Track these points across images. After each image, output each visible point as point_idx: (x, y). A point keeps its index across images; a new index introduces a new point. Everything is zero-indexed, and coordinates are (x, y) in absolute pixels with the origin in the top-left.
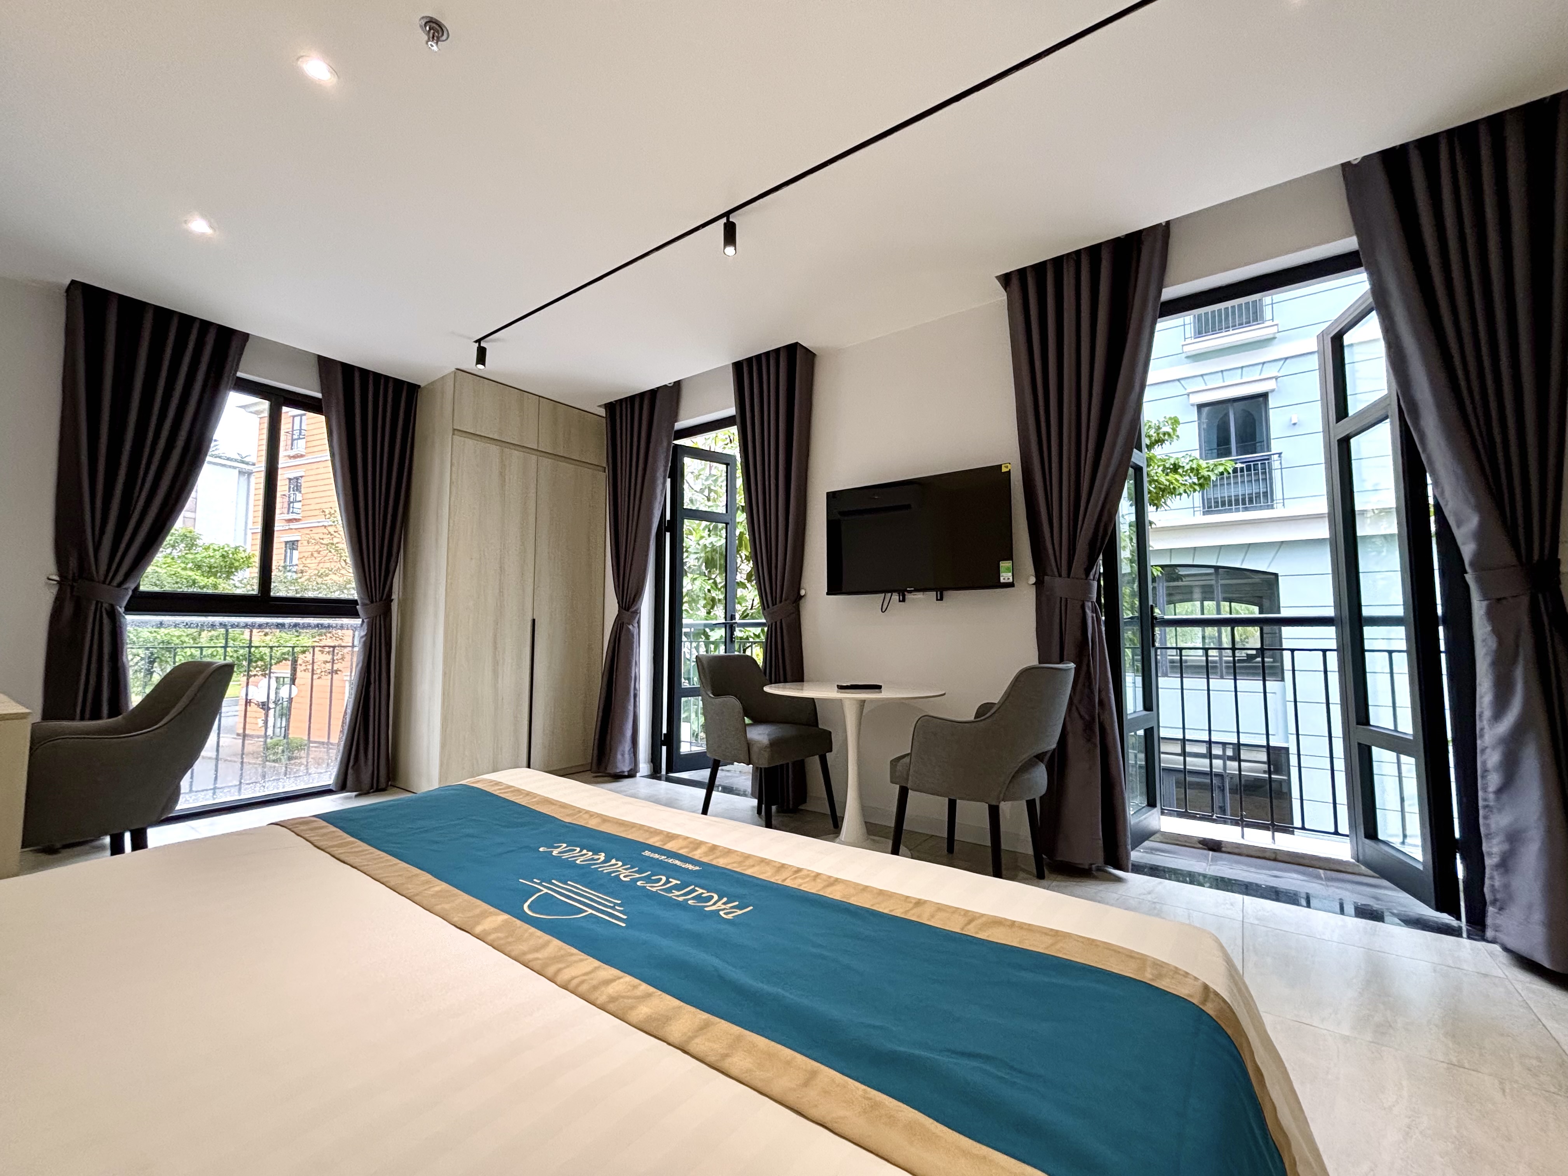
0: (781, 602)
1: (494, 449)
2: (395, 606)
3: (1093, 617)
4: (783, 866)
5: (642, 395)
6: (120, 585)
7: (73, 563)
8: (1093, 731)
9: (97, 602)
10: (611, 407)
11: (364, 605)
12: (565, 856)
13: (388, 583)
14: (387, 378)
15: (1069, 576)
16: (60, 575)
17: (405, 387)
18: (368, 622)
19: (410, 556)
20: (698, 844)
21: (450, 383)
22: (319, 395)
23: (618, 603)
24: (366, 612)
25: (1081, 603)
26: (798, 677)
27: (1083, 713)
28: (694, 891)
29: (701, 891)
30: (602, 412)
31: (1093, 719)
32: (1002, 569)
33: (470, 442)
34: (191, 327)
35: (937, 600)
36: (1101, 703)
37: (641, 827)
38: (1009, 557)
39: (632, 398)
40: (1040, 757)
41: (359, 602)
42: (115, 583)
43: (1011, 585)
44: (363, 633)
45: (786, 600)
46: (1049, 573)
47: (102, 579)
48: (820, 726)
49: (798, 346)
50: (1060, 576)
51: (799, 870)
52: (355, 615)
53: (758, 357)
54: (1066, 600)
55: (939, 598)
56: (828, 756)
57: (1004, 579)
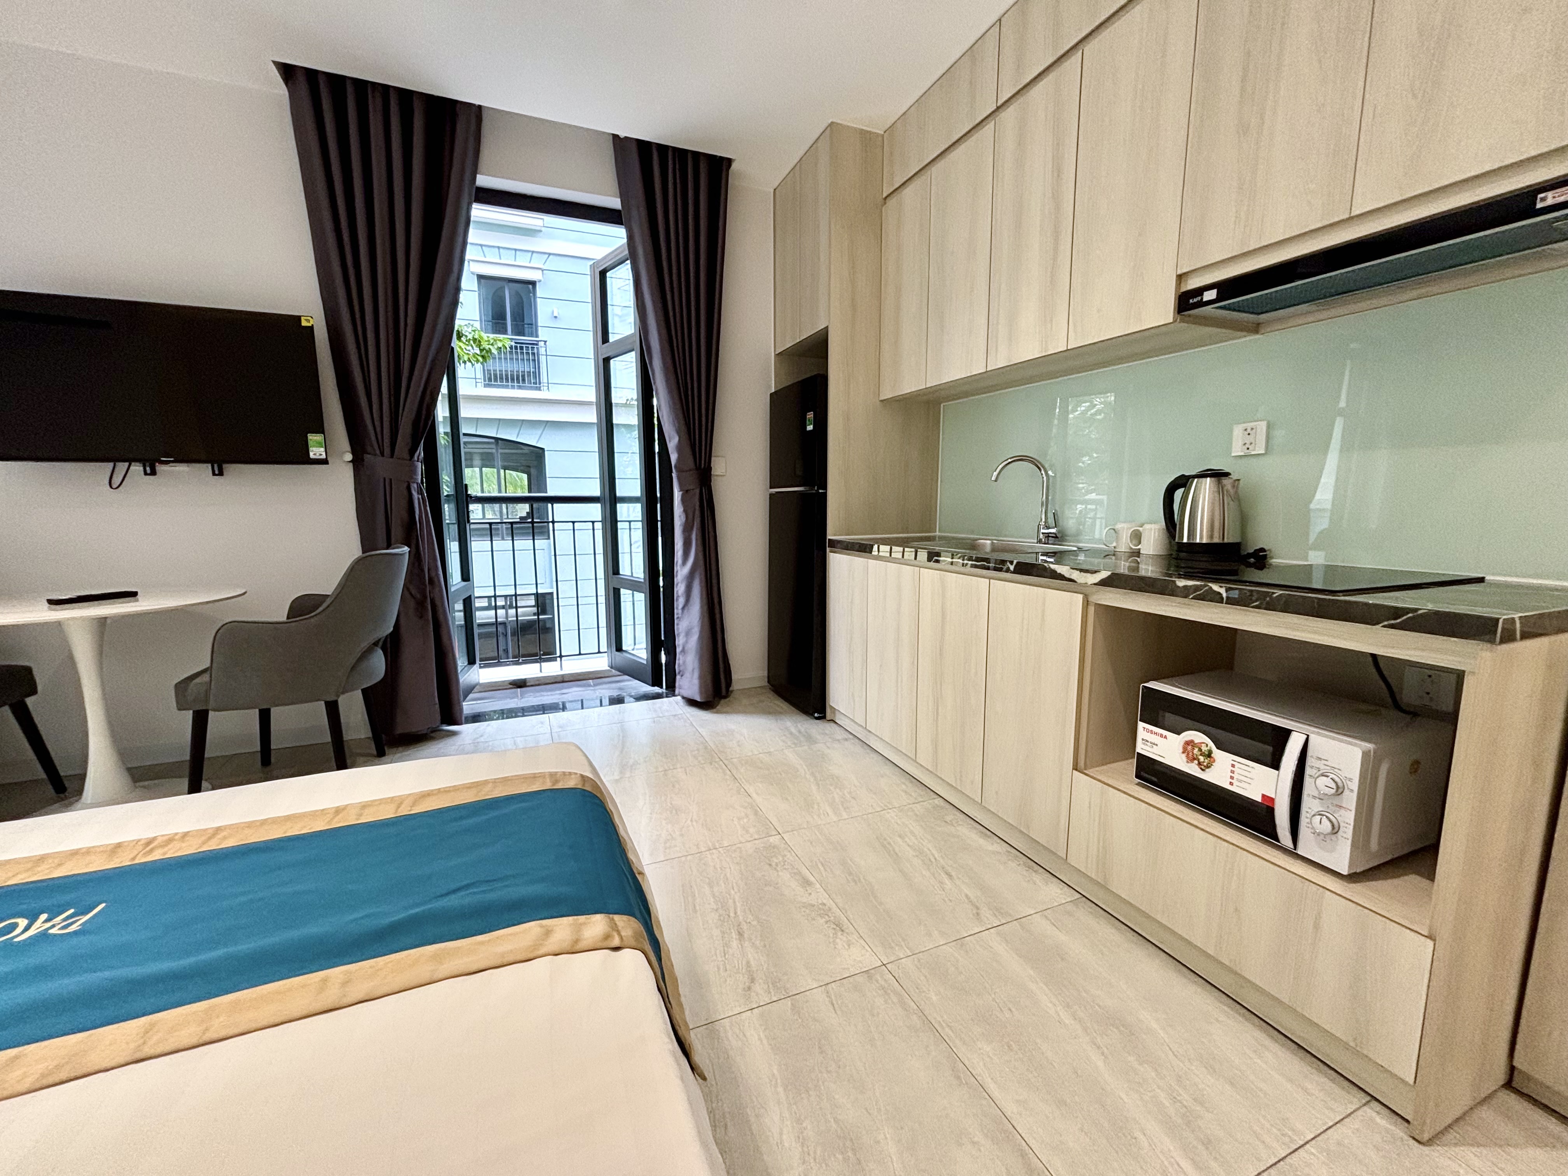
3: (419, 498)
8: (425, 608)
15: (392, 456)
25: (405, 485)
27: (415, 593)
31: (426, 597)
32: (310, 443)
35: (213, 474)
40: (376, 644)
43: (325, 462)
46: (369, 449)
50: (382, 454)
51: (150, 841)
54: (391, 480)
55: (217, 472)
56: (30, 701)
57: (315, 454)
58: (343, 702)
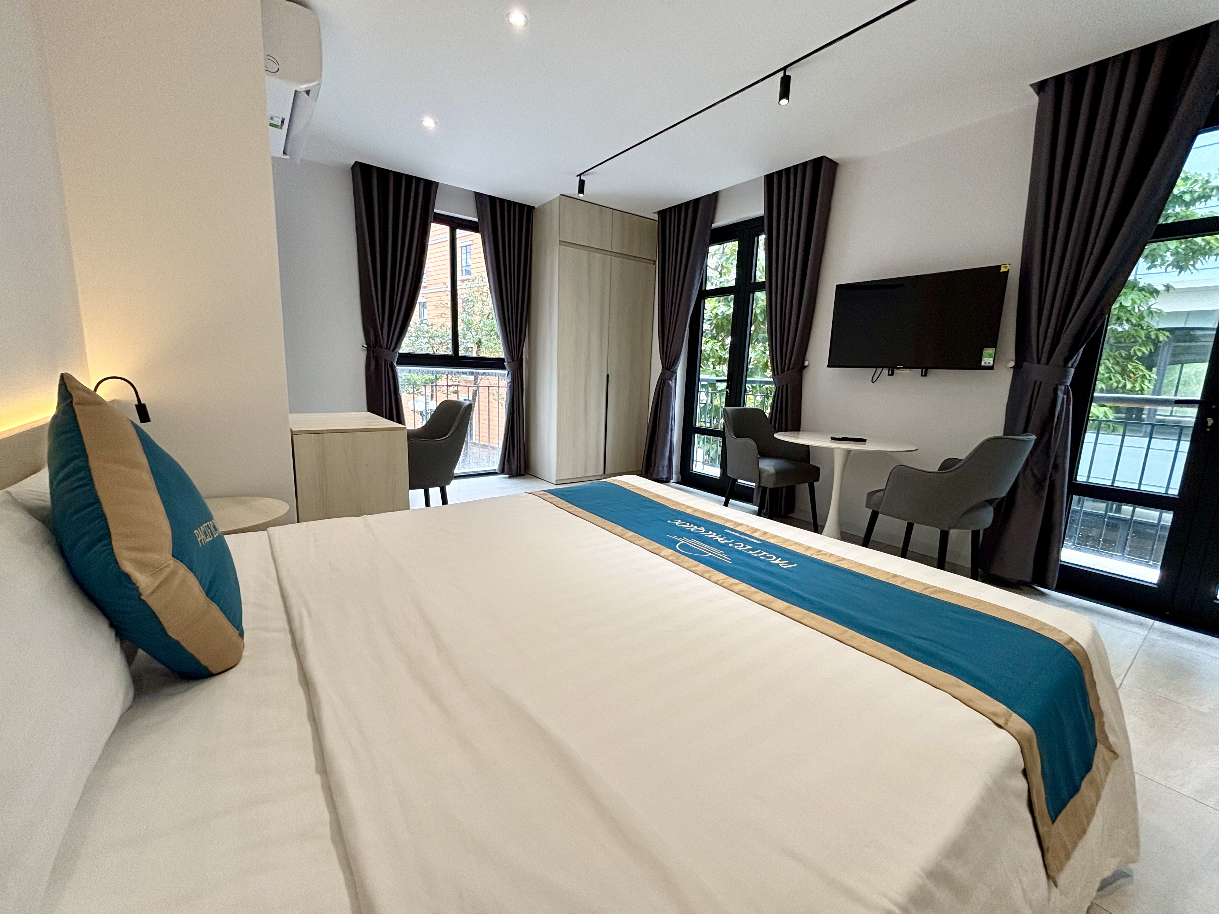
0: (788, 370)
1: (584, 253)
2: (524, 364)
3: (1063, 398)
4: (810, 548)
5: (687, 204)
7: (372, 338)
8: (1043, 486)
9: (385, 360)
10: (662, 214)
11: (508, 362)
12: (684, 526)
13: (521, 350)
14: (515, 203)
15: (1047, 364)
16: (367, 344)
17: (525, 207)
18: (512, 374)
19: (532, 330)
20: (756, 530)
21: (556, 209)
23: (662, 364)
24: (510, 367)
25: (1054, 387)
26: (796, 427)
27: (1036, 472)
28: (761, 553)
29: (765, 553)
30: (656, 217)
31: (1045, 477)
32: (984, 354)
33: (570, 250)
34: (412, 182)
35: (922, 375)
36: (1056, 467)
37: (718, 517)
38: (993, 344)
39: (680, 206)
40: (990, 502)
41: (505, 360)
42: (392, 349)
43: (991, 368)
44: (509, 381)
45: (792, 369)
48: (811, 463)
49: (824, 160)
50: (1039, 362)
51: (820, 551)
52: (503, 368)
53: (788, 169)
54: (1041, 383)
55: (923, 374)
56: (816, 484)
57: (985, 363)
58: (954, 533)
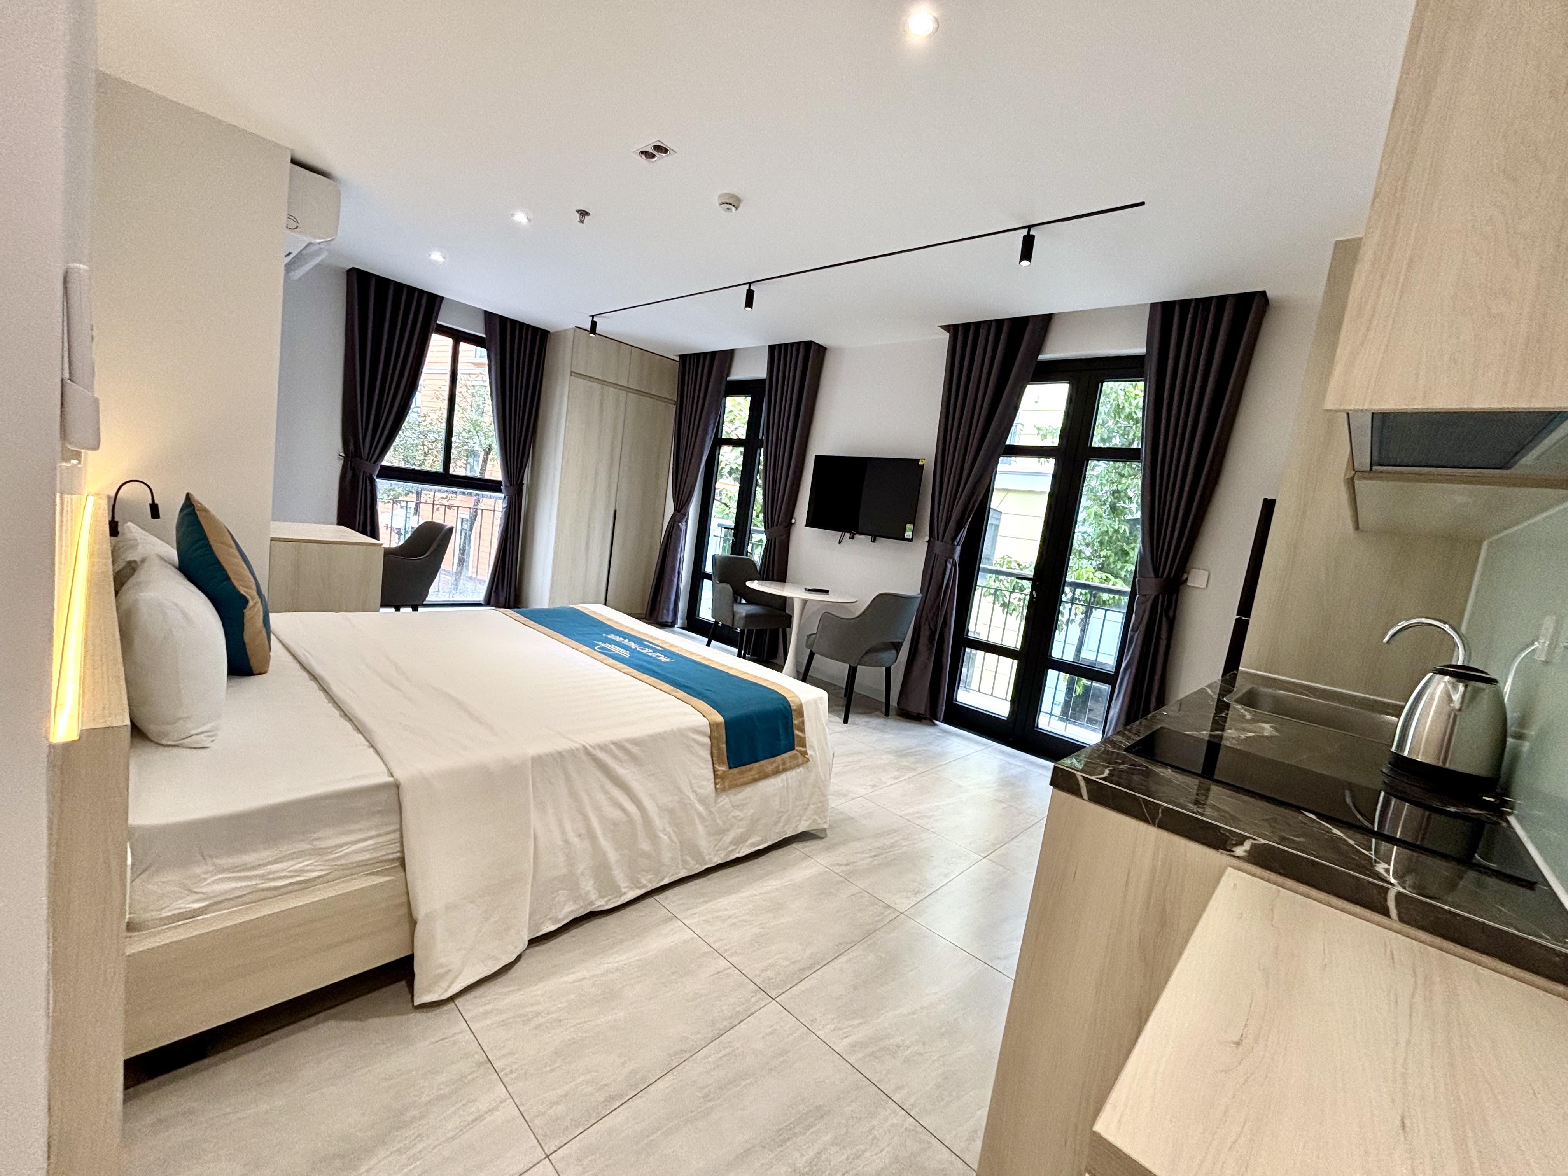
0: (777, 526)
1: (597, 386)
2: (524, 488)
5: (706, 354)
6: (375, 462)
7: (352, 447)
9: (364, 471)
10: (683, 357)
11: (506, 486)
13: (521, 474)
14: (528, 326)
15: (942, 541)
16: (345, 452)
17: (540, 331)
18: (509, 498)
19: (536, 455)
20: (666, 643)
21: (570, 336)
22: (484, 336)
23: (674, 506)
24: (507, 491)
29: (659, 655)
30: (677, 359)
32: (907, 529)
33: (582, 382)
34: (414, 293)
35: (872, 541)
37: (647, 635)
38: (914, 522)
39: (698, 355)
41: (503, 483)
42: (373, 460)
43: (910, 540)
44: (505, 505)
45: (780, 525)
46: (935, 536)
47: (365, 458)
49: (815, 344)
50: (938, 539)
52: (500, 491)
53: (786, 345)
54: (939, 556)
56: (788, 630)
57: (907, 536)
58: (863, 671)
